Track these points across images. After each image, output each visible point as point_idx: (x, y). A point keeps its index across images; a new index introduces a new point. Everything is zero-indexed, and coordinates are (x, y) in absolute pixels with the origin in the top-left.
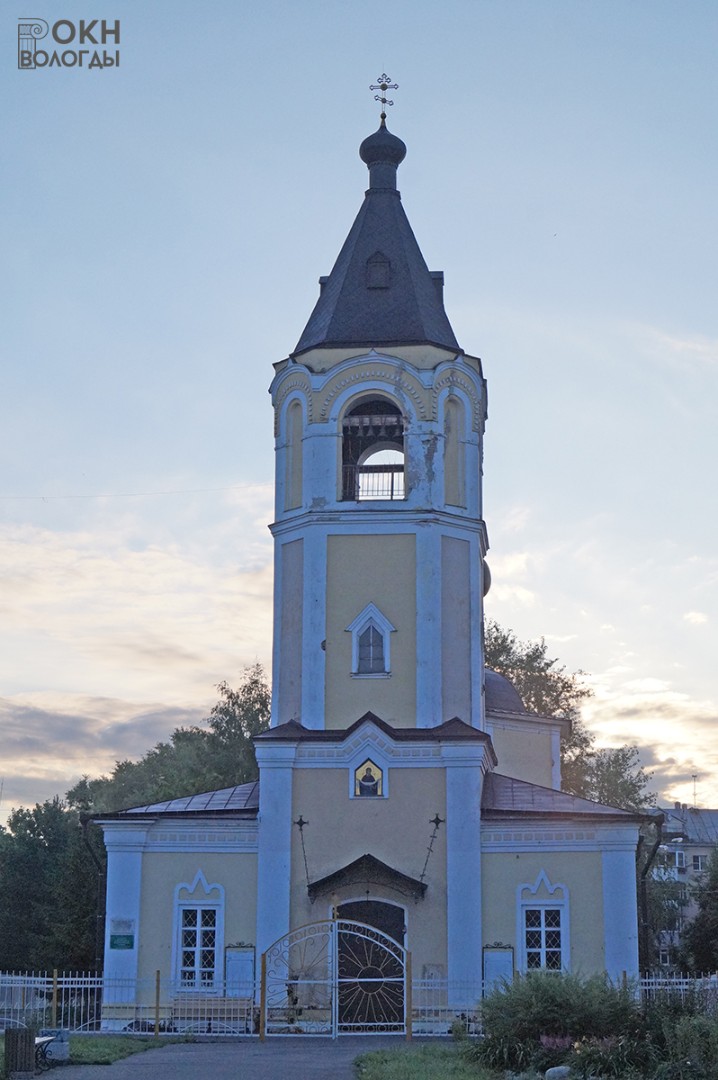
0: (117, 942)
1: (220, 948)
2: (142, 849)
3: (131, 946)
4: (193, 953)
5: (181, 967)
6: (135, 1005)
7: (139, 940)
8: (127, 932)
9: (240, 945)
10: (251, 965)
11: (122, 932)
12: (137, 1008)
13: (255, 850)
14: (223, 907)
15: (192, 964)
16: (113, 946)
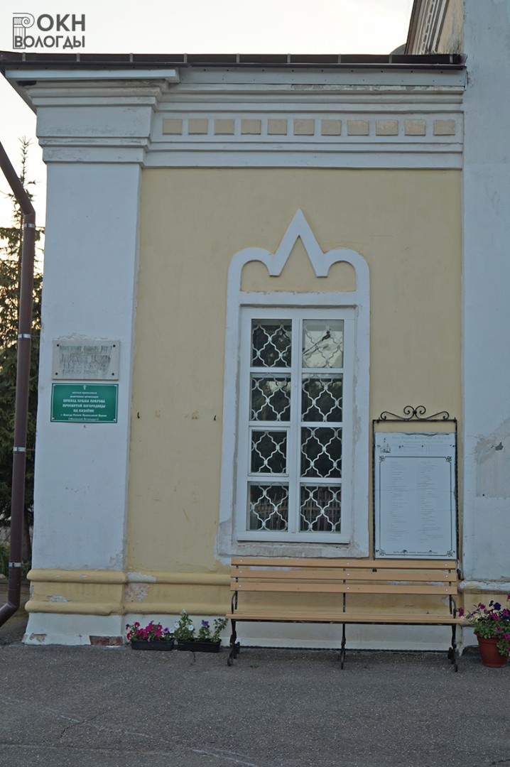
0: (67, 403)
1: (357, 420)
2: (139, 155)
3: (110, 414)
4: (281, 436)
5: (248, 477)
6: (121, 577)
7: (132, 397)
8: (100, 377)
9: (415, 416)
10: (448, 468)
11: (84, 374)
12: (126, 584)
13: (452, 162)
14: (364, 313)
15: (279, 464)
16: (58, 414)
